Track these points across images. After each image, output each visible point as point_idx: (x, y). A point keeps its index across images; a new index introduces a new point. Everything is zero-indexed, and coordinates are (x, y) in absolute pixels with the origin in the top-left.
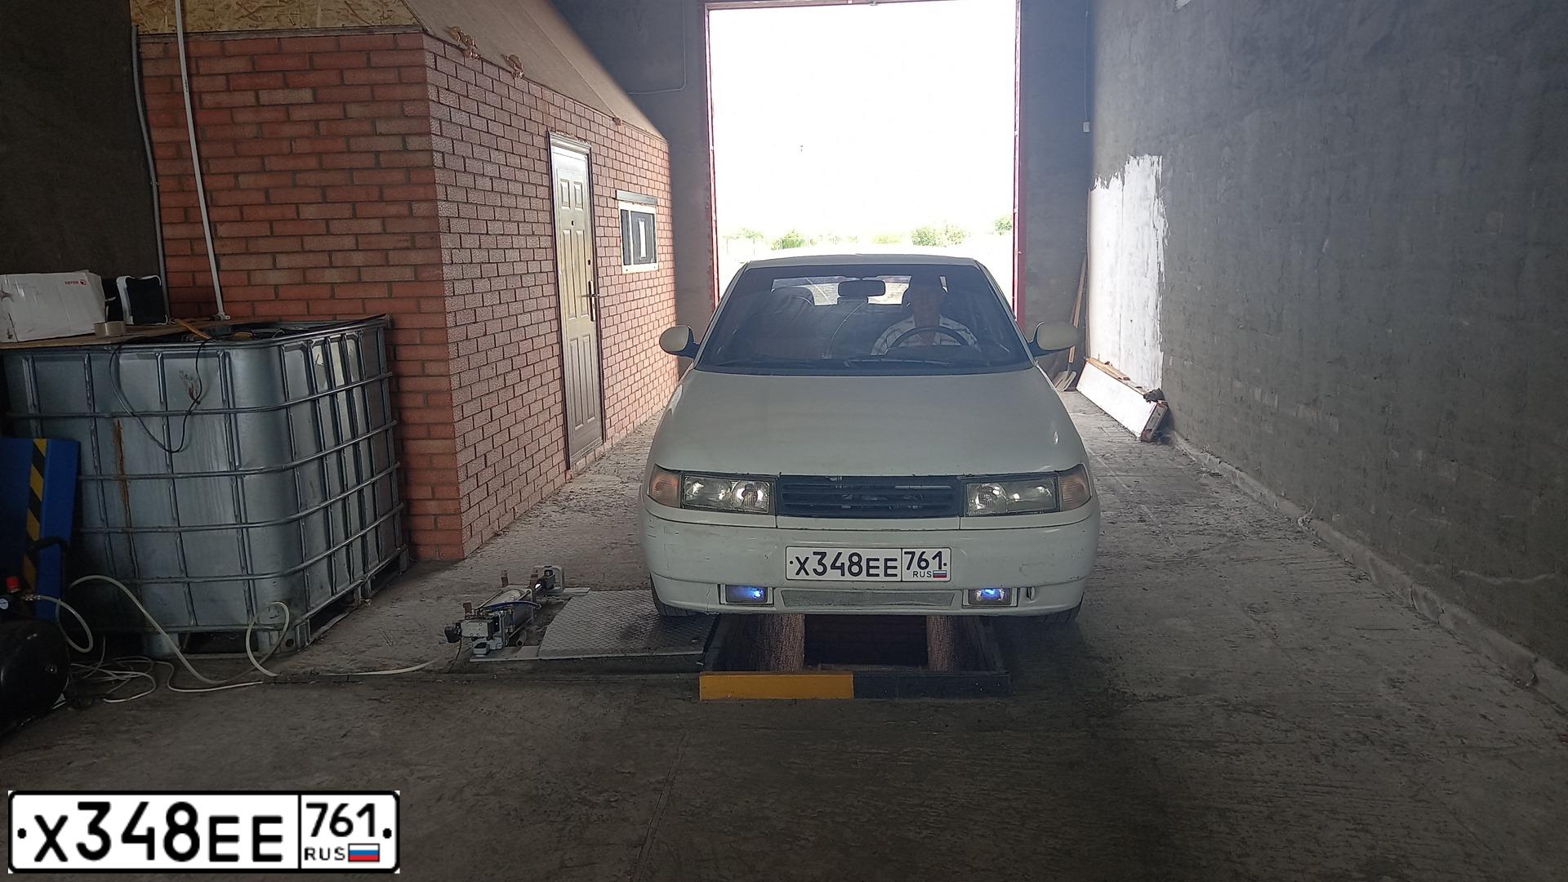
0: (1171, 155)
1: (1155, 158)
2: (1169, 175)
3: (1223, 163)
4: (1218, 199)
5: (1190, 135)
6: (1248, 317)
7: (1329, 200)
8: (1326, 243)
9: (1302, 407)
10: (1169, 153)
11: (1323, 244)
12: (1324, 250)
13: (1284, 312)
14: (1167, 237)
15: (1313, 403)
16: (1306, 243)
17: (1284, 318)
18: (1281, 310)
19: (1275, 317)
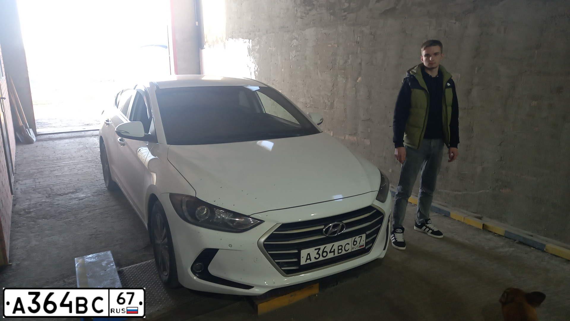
0: (258, 40)
1: (247, 40)
2: (258, 47)
3: (293, 46)
4: (291, 58)
5: (270, 33)
6: (312, 103)
7: (360, 64)
8: (360, 79)
9: (347, 136)
10: (256, 39)
11: (357, 79)
12: (358, 81)
13: (335, 102)
14: (257, 71)
15: (354, 134)
16: (347, 78)
17: (335, 104)
18: (333, 101)
19: (329, 104)
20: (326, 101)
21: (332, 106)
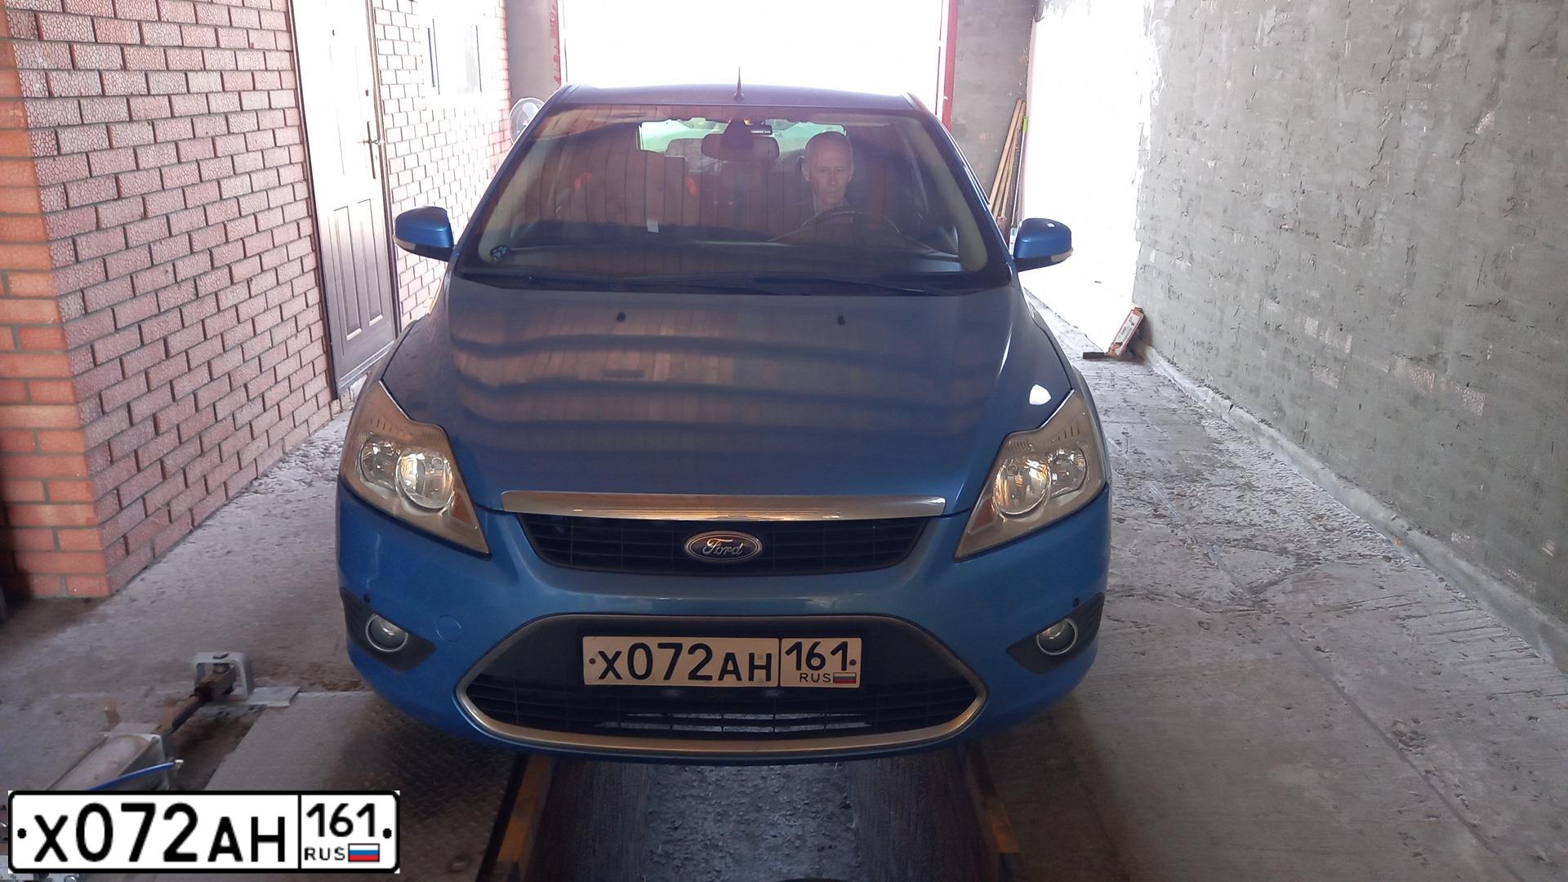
4: (1258, 40)
6: (1300, 216)
7: (1502, 51)
8: (1487, 119)
12: (1478, 130)
15: (1430, 357)
16: (1437, 117)
17: (1378, 225)
18: (1371, 212)
19: (1357, 222)
20: (1349, 211)
21: (1365, 234)
